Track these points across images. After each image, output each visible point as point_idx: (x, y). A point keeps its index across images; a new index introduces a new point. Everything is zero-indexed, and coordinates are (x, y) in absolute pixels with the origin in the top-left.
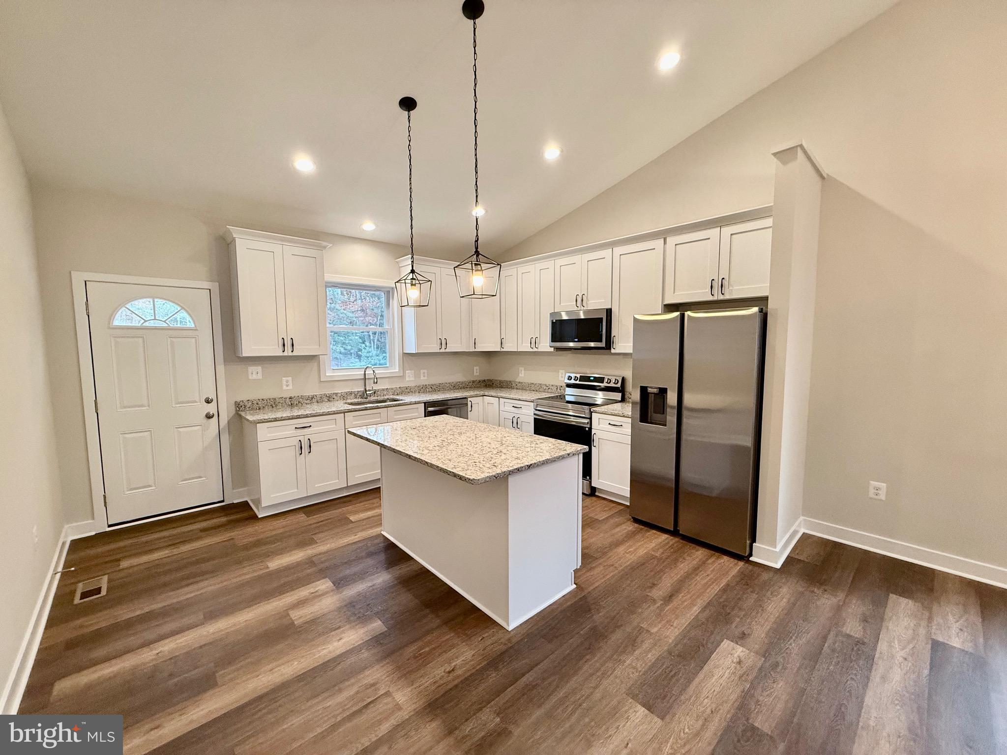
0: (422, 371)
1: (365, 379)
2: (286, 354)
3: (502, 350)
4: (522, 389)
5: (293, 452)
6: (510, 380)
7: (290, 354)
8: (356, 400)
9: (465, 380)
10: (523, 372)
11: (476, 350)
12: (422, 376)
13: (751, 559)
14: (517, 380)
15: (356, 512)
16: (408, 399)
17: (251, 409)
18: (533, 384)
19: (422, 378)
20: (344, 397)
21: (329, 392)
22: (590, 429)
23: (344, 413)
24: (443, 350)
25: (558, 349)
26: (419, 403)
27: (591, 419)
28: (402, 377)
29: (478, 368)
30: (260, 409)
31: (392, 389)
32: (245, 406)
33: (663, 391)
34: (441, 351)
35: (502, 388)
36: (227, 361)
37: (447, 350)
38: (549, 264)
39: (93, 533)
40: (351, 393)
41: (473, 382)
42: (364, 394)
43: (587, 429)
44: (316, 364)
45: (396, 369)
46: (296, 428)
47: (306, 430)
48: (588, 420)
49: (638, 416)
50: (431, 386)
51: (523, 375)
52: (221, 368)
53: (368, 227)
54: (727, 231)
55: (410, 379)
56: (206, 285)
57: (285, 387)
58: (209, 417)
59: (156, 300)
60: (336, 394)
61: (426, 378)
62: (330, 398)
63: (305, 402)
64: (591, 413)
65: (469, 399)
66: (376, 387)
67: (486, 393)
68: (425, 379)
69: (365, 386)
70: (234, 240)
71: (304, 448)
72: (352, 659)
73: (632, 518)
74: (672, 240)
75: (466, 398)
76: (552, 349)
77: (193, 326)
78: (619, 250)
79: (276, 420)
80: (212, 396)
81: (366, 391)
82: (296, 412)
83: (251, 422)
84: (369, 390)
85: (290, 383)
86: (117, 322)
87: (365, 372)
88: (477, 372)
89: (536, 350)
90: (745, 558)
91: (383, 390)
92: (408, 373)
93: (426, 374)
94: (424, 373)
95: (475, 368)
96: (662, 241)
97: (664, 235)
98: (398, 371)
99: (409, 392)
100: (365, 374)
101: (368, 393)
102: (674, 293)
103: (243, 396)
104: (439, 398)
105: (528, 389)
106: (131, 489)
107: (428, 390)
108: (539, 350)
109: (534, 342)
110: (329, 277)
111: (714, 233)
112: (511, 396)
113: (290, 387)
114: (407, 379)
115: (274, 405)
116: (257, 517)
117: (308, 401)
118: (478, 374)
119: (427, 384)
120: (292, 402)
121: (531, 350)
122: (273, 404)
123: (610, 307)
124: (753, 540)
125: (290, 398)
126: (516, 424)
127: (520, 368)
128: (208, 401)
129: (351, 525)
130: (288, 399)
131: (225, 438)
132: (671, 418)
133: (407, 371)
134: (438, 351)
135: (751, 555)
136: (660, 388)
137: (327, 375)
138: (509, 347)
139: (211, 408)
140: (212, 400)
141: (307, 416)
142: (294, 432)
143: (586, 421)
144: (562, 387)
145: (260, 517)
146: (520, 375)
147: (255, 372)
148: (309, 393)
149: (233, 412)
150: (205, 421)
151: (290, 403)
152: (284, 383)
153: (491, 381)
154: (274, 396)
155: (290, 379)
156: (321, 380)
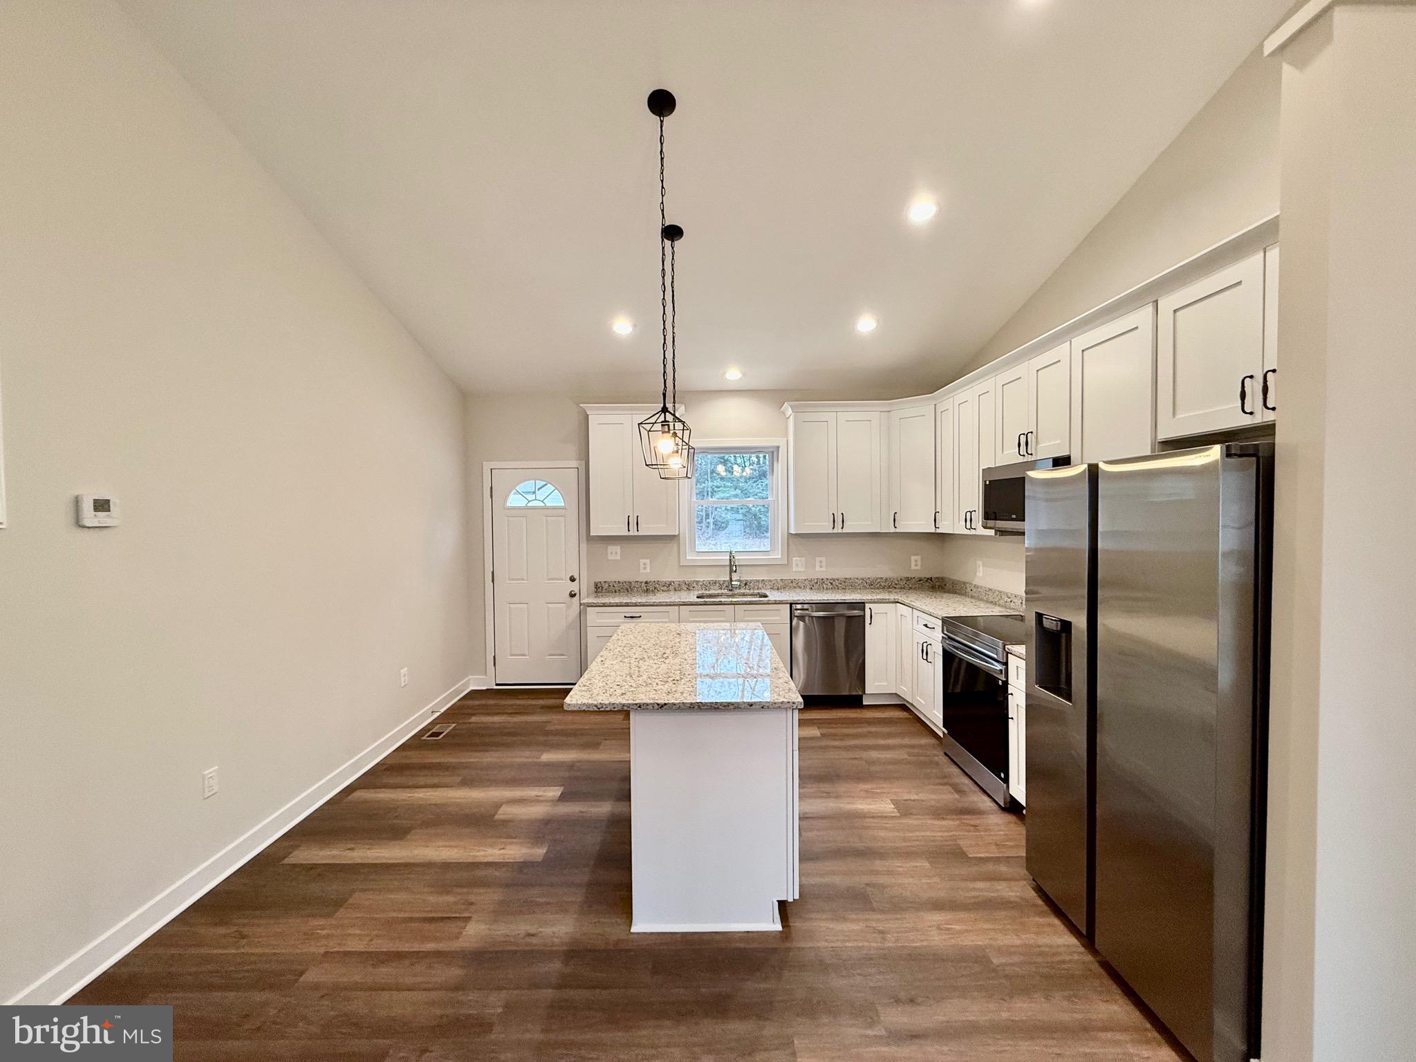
0: (818, 559)
1: (731, 566)
2: (632, 533)
3: (940, 531)
4: (979, 598)
6: (965, 581)
7: (636, 533)
9: (895, 576)
11: (897, 530)
12: (818, 564)
14: (973, 582)
16: (773, 596)
17: (608, 591)
18: (991, 590)
19: (818, 568)
20: (706, 586)
22: (1006, 683)
23: (678, 606)
24: (838, 530)
25: (996, 531)
28: (788, 565)
29: (918, 558)
30: (615, 592)
31: (770, 581)
32: (602, 588)
33: (1066, 629)
36: (585, 542)
37: (850, 530)
38: (989, 383)
39: (485, 688)
40: (715, 583)
41: (908, 579)
42: (729, 585)
43: (1003, 684)
44: (676, 545)
45: (777, 555)
46: (625, 617)
47: (633, 620)
48: (1004, 668)
49: (1033, 671)
50: (832, 582)
51: (980, 574)
52: (582, 549)
53: (733, 375)
55: (799, 567)
56: (576, 463)
57: (642, 571)
58: (572, 595)
59: (537, 481)
60: (697, 582)
61: (824, 569)
62: (689, 586)
63: (662, 588)
64: (1007, 654)
65: (867, 606)
66: (745, 577)
67: (900, 599)
68: (822, 569)
69: (731, 574)
70: (589, 417)
72: (489, 872)
73: (1037, 885)
74: (1168, 303)
75: (864, 603)
76: (989, 532)
77: (567, 504)
78: (1081, 341)
79: (604, 605)
80: (576, 574)
81: (731, 580)
84: (735, 580)
85: (648, 566)
86: (509, 504)
87: (730, 556)
88: (916, 565)
89: (974, 532)
91: (758, 581)
92: (796, 560)
93: (824, 564)
94: (821, 562)
95: (913, 558)
96: (1149, 309)
98: (780, 557)
99: (795, 588)
100: (731, 560)
101: (733, 583)
102: (1174, 414)
103: (600, 578)
104: (830, 598)
106: (512, 655)
107: (825, 586)
108: (978, 534)
109: (969, 520)
112: (929, 609)
113: (647, 570)
114: (794, 570)
115: (629, 589)
117: (665, 588)
118: (919, 567)
119: (824, 577)
120: (648, 587)
122: (628, 587)
123: (1067, 454)
125: (646, 583)
126: (926, 654)
128: (572, 579)
130: (643, 584)
132: (1080, 685)
133: (794, 558)
134: (831, 532)
136: (1061, 621)
137: (688, 558)
138: (946, 527)
139: (574, 587)
140: (575, 579)
141: (635, 605)
143: (999, 667)
146: (977, 574)
147: (614, 552)
148: (666, 578)
150: (569, 598)
151: (645, 588)
152: (642, 566)
153: (942, 579)
154: (631, 580)
155: (648, 561)
156: (681, 564)
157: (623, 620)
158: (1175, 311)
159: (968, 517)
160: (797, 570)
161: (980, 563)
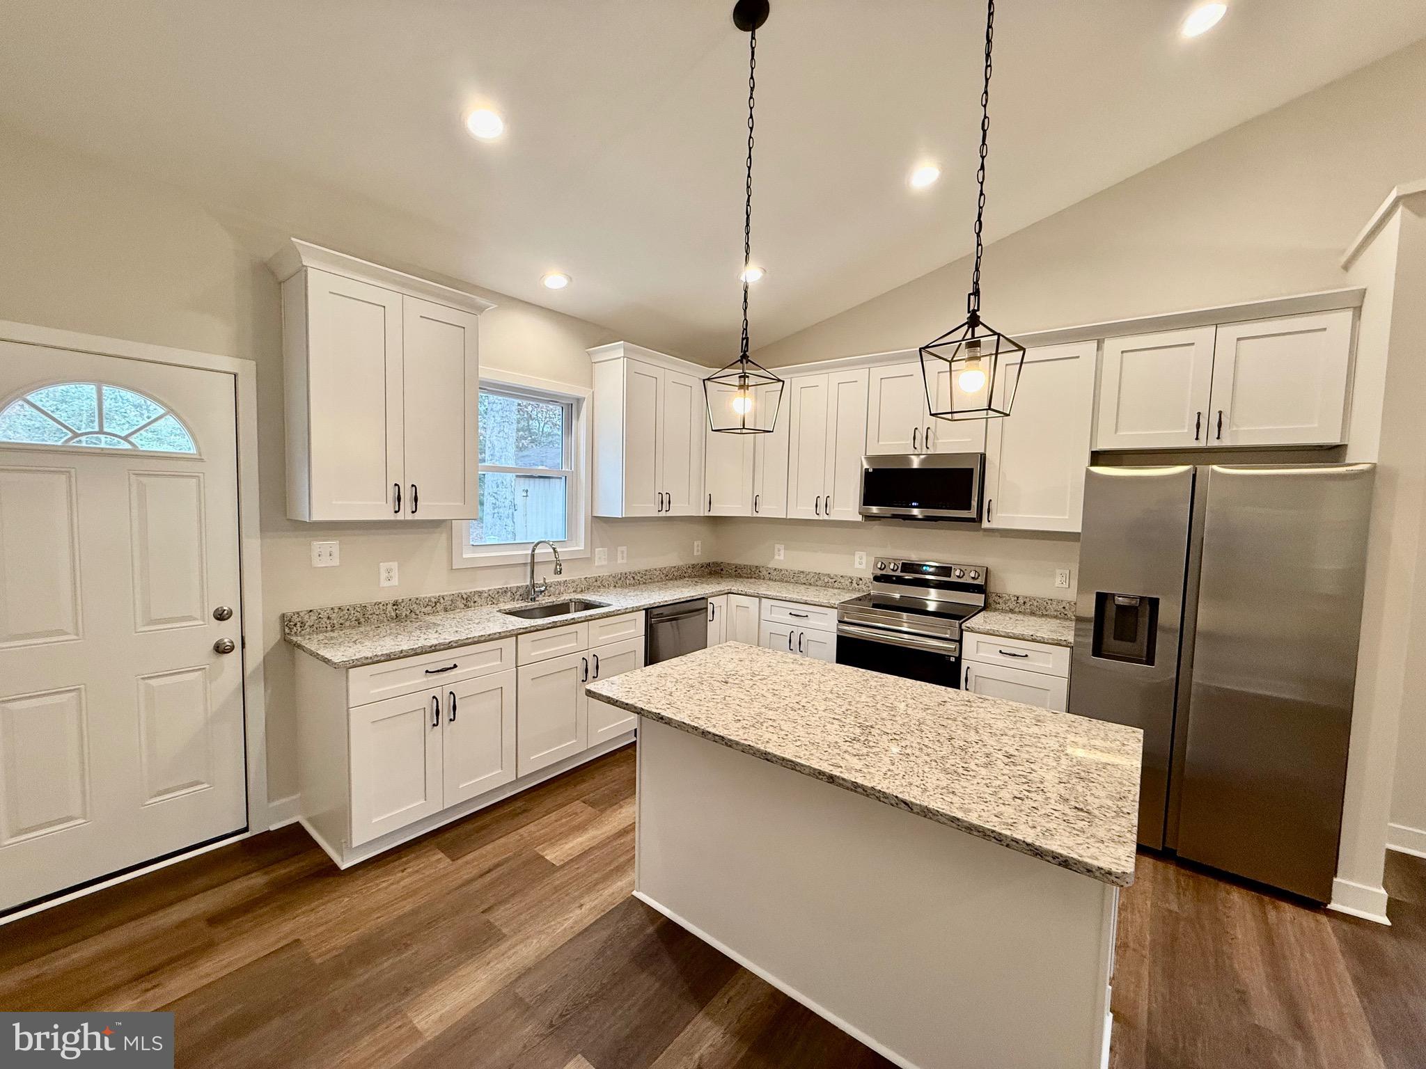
0: (620, 549)
1: (533, 563)
2: (400, 516)
3: (755, 515)
4: (781, 581)
6: (757, 565)
7: (410, 517)
8: (516, 606)
9: (682, 563)
10: (782, 552)
11: (711, 514)
12: (619, 559)
13: (1329, 907)
14: (772, 565)
15: (553, 839)
17: (316, 629)
18: (803, 572)
19: (620, 561)
20: (493, 598)
21: (467, 589)
22: (959, 659)
23: (517, 635)
24: (663, 514)
26: (637, 609)
27: (960, 641)
28: (589, 560)
29: (699, 543)
30: (333, 629)
31: (573, 582)
32: (302, 624)
33: (1150, 604)
34: (659, 514)
35: (741, 577)
36: (265, 528)
37: (669, 514)
38: (860, 374)
40: (506, 591)
41: (694, 566)
42: (530, 592)
43: (953, 659)
44: (444, 537)
45: (580, 545)
46: (427, 671)
47: (446, 675)
48: (953, 644)
49: (1088, 645)
50: (634, 575)
51: (782, 558)
52: (253, 544)
53: (555, 281)
54: (1229, 332)
55: (602, 564)
56: (228, 363)
57: (384, 583)
58: (221, 649)
59: (106, 390)
60: (480, 593)
61: (625, 561)
62: (468, 601)
63: (423, 610)
64: (961, 631)
65: (710, 600)
68: (622, 561)
69: (532, 577)
70: (302, 271)
71: (444, 711)
74: (1113, 346)
75: (703, 598)
76: (859, 518)
77: (193, 451)
79: (389, 658)
80: (231, 603)
81: (534, 586)
83: (335, 666)
84: (539, 586)
85: (395, 574)
87: (533, 551)
88: (698, 551)
90: (1321, 905)
91: (560, 583)
92: (599, 553)
93: (626, 555)
94: (622, 552)
95: (696, 544)
96: (1095, 344)
97: (1098, 334)
98: (583, 548)
99: (599, 587)
100: (533, 556)
101: (536, 590)
102: (1116, 432)
103: (300, 601)
104: (665, 599)
105: (792, 580)
106: (21, 833)
107: (628, 582)
108: (831, 518)
109: (824, 505)
111: (1203, 335)
113: (395, 582)
114: (596, 564)
115: (362, 620)
116: (334, 867)
117: (429, 610)
118: (700, 553)
119: (627, 570)
120: (401, 614)
121: (816, 517)
122: (361, 617)
123: (983, 451)
124: (1335, 872)
125: (395, 604)
126: (796, 644)
127: (777, 546)
128: (221, 616)
129: (558, 878)
130: (390, 607)
131: (257, 694)
132: (1166, 650)
133: (597, 549)
134: (655, 515)
136: (1141, 598)
137: (464, 556)
138: (769, 510)
139: (228, 632)
140: (230, 614)
141: (448, 647)
142: (421, 680)
144: (861, 579)
145: (344, 866)
146: (777, 557)
147: (326, 552)
148: (430, 590)
149: (276, 636)
150: (213, 659)
151: (393, 614)
152: (384, 575)
153: (716, 564)
154: (363, 601)
155: (394, 565)
156: (454, 568)
157: (425, 679)
159: (822, 503)
160: (600, 564)
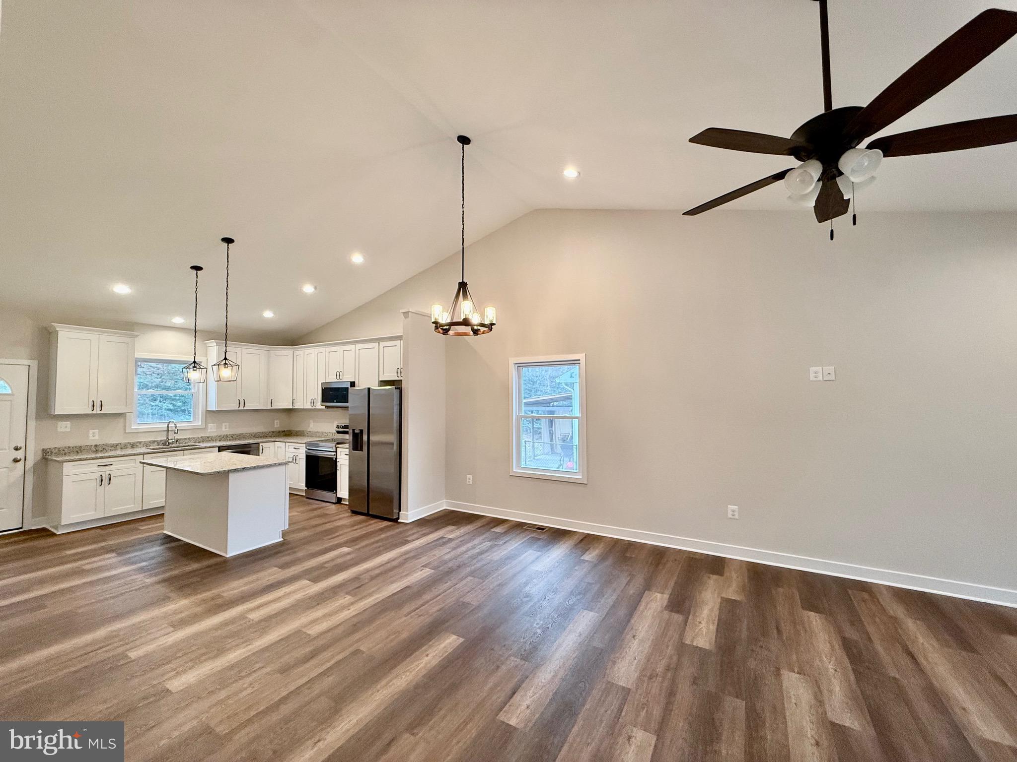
0: (224, 424)
1: (168, 430)
2: (94, 412)
3: (294, 408)
5: (94, 484)
7: (99, 412)
8: (158, 447)
9: (266, 431)
10: (312, 424)
11: (272, 408)
12: (223, 428)
13: (399, 521)
16: (205, 445)
17: (58, 453)
19: (224, 429)
20: (146, 445)
21: (132, 441)
22: (336, 458)
23: (144, 455)
24: (241, 408)
25: (327, 407)
26: (213, 447)
27: (336, 452)
28: (206, 428)
29: (278, 421)
30: (65, 454)
31: (194, 438)
32: (52, 452)
33: (362, 431)
34: (240, 409)
36: (38, 418)
37: (246, 408)
38: (322, 349)
40: (154, 442)
41: (273, 432)
42: (166, 442)
43: (334, 459)
44: (122, 420)
45: (199, 423)
46: (98, 466)
47: (107, 467)
48: (335, 453)
49: (352, 448)
50: (232, 436)
52: (32, 424)
55: (212, 430)
56: (26, 362)
57: (91, 438)
58: (16, 461)
60: (140, 443)
62: (133, 446)
63: (110, 448)
64: (337, 448)
65: (261, 444)
66: (177, 437)
67: (277, 440)
68: (226, 429)
69: (168, 435)
70: (56, 332)
71: (105, 481)
73: (351, 511)
74: (382, 344)
75: (258, 443)
76: (324, 407)
77: (10, 392)
78: (359, 346)
79: (81, 460)
80: (21, 444)
81: (169, 440)
82: (100, 455)
83: (57, 462)
84: (172, 439)
85: (97, 434)
87: (168, 425)
89: (314, 407)
90: (396, 520)
91: (186, 439)
92: (210, 425)
93: (228, 427)
94: (226, 426)
95: (275, 421)
96: (378, 343)
97: (378, 340)
99: (210, 441)
100: (168, 427)
101: (169, 441)
103: (51, 444)
104: (233, 443)
107: (228, 439)
108: (318, 408)
109: (313, 402)
110: (139, 355)
112: (295, 441)
113: (97, 437)
114: (209, 431)
116: (55, 534)
117: (113, 448)
118: (278, 426)
119: (228, 433)
120: (97, 448)
121: (312, 408)
122: (79, 450)
123: (354, 381)
124: (400, 510)
125: (96, 446)
126: (295, 460)
128: (17, 449)
130: (93, 447)
132: (365, 448)
133: (209, 425)
134: (238, 409)
135: (398, 518)
136: (360, 430)
137: (132, 427)
138: (298, 406)
139: (19, 454)
140: (21, 448)
141: (109, 457)
142: (96, 469)
145: (58, 534)
146: (310, 426)
147: (64, 426)
148: (113, 441)
149: (40, 456)
150: (12, 464)
151: (95, 450)
152: (91, 435)
153: (290, 431)
154: (80, 445)
155: (96, 431)
156: (127, 432)
158: (384, 347)
159: (312, 401)
160: (211, 431)
161: (311, 421)
